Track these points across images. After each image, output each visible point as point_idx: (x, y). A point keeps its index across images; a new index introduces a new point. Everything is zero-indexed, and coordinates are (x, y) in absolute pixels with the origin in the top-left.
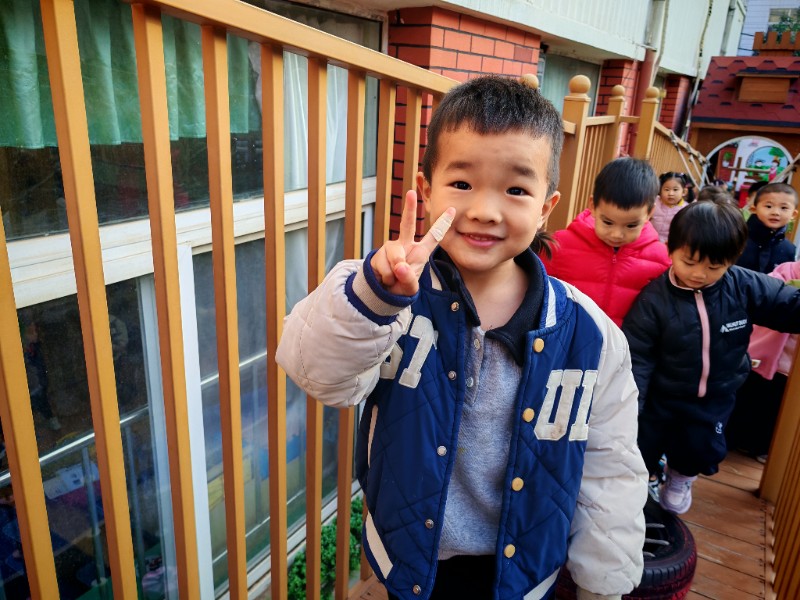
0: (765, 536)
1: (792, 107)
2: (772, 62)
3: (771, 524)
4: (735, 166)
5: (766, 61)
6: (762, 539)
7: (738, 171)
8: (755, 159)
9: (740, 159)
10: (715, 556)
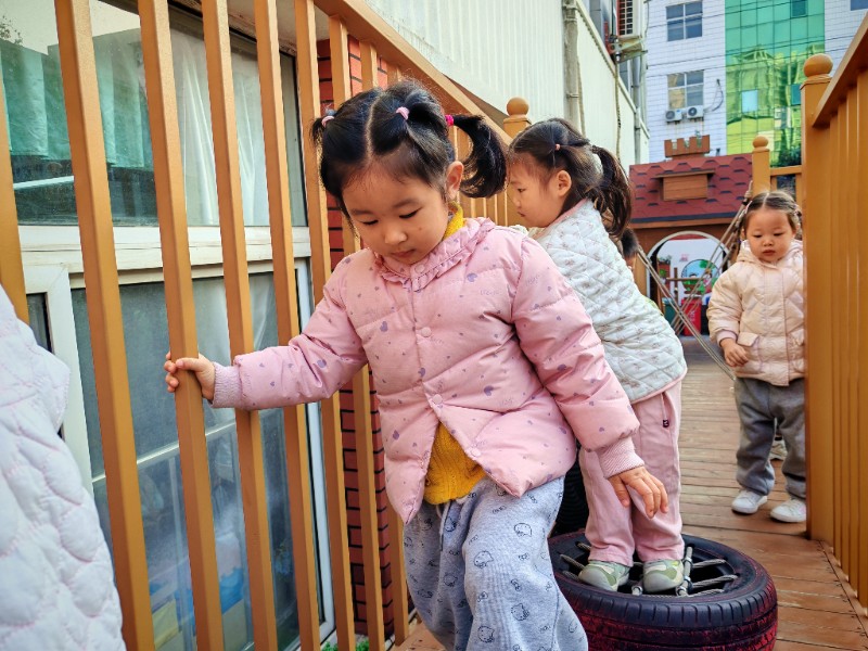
0: (835, 573)
1: (715, 200)
2: (685, 164)
3: (836, 561)
4: (672, 276)
5: (680, 164)
6: (834, 577)
7: (676, 281)
8: (689, 272)
9: (676, 269)
10: (790, 601)
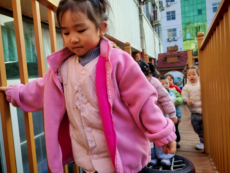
0: (211, 163)
1: (180, 63)
2: (172, 53)
3: (211, 160)
5: (171, 53)
